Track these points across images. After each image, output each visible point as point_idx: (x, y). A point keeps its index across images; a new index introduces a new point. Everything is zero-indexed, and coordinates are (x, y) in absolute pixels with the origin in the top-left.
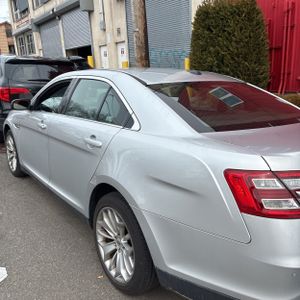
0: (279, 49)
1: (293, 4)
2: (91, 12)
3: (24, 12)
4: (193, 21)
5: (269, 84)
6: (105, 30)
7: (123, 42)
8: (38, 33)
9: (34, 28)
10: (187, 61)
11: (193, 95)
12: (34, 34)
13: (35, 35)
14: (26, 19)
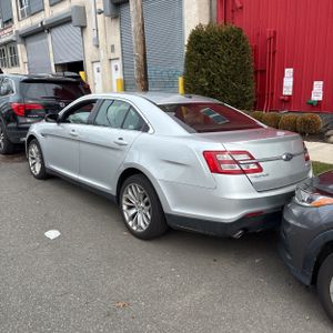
0: (263, 72)
1: (275, 32)
2: (83, 28)
3: (7, 22)
4: (186, 43)
5: (255, 103)
6: (98, 46)
7: (117, 59)
8: (23, 46)
9: (19, 40)
10: (181, 80)
11: (187, 113)
12: (18, 46)
13: (20, 47)
14: (9, 30)
